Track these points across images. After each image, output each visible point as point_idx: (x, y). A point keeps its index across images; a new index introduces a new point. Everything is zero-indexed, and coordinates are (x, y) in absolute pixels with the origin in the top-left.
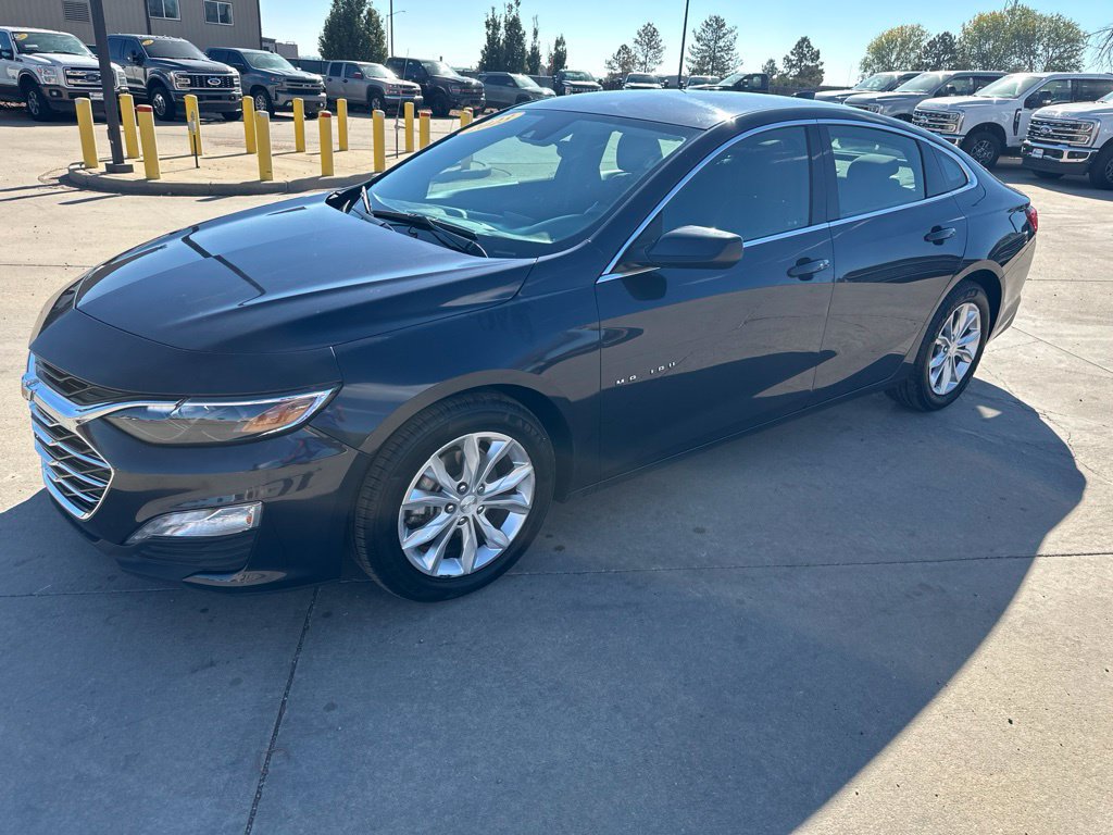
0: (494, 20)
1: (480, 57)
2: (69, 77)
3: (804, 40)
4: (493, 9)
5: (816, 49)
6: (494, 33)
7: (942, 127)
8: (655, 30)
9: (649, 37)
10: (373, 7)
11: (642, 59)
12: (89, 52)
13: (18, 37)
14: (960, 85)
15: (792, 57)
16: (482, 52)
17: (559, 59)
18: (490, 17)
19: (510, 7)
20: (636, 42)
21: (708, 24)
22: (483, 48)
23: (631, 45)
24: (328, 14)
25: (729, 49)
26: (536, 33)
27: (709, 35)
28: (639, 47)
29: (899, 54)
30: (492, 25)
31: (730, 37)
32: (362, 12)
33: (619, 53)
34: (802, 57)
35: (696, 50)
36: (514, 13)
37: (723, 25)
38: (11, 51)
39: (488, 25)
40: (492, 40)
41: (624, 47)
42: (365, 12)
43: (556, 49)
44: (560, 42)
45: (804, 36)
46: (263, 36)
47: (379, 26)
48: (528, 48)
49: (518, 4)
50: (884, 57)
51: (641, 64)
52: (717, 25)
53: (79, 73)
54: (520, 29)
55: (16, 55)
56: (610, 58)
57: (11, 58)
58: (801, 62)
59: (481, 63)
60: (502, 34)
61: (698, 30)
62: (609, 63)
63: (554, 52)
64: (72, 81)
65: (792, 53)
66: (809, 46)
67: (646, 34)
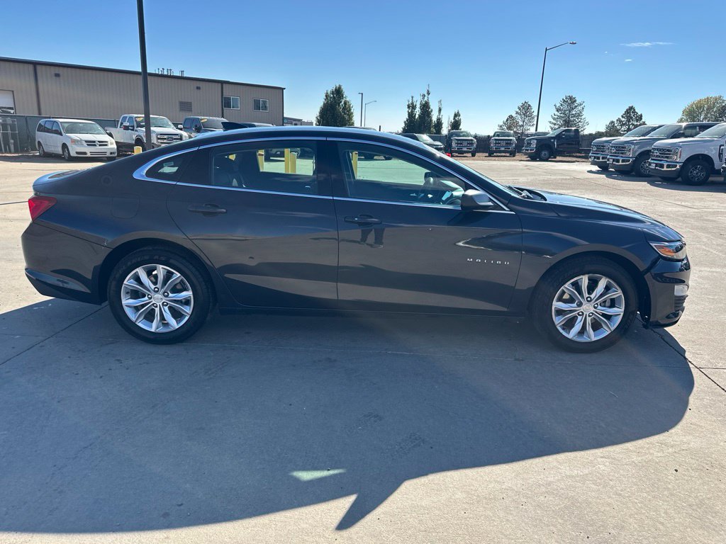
0: (412, 103)
1: (403, 125)
2: (159, 139)
3: (631, 108)
4: (412, 97)
5: (639, 114)
6: (412, 112)
7: (667, 157)
8: (529, 105)
9: (525, 109)
10: (348, 99)
11: (521, 123)
12: (173, 126)
13: (138, 119)
14: (689, 132)
15: (623, 119)
16: (405, 122)
17: (456, 125)
18: (411, 102)
19: (424, 96)
20: (517, 113)
21: (564, 101)
22: (405, 120)
23: (514, 115)
24: (322, 104)
25: (579, 115)
26: (440, 110)
27: (565, 107)
28: (519, 116)
29: (706, 115)
30: (412, 107)
31: (580, 108)
32: (341, 102)
33: (507, 120)
34: (629, 119)
35: (556, 117)
36: (426, 99)
37: (575, 101)
38: (133, 127)
39: (409, 107)
40: (411, 115)
41: (511, 117)
42: (343, 103)
43: (454, 119)
44: (457, 115)
45: (631, 106)
46: (285, 116)
47: (350, 110)
48: (434, 119)
49: (429, 94)
50: (694, 117)
51: (520, 126)
52: (571, 101)
53: (166, 137)
54: (429, 108)
55: (135, 128)
56: (502, 124)
57: (133, 130)
58: (629, 122)
59: (404, 129)
60: (418, 112)
61: (558, 105)
62: (501, 126)
63: (453, 121)
64: (159, 141)
65: (622, 116)
66: (634, 112)
67: (523, 108)
